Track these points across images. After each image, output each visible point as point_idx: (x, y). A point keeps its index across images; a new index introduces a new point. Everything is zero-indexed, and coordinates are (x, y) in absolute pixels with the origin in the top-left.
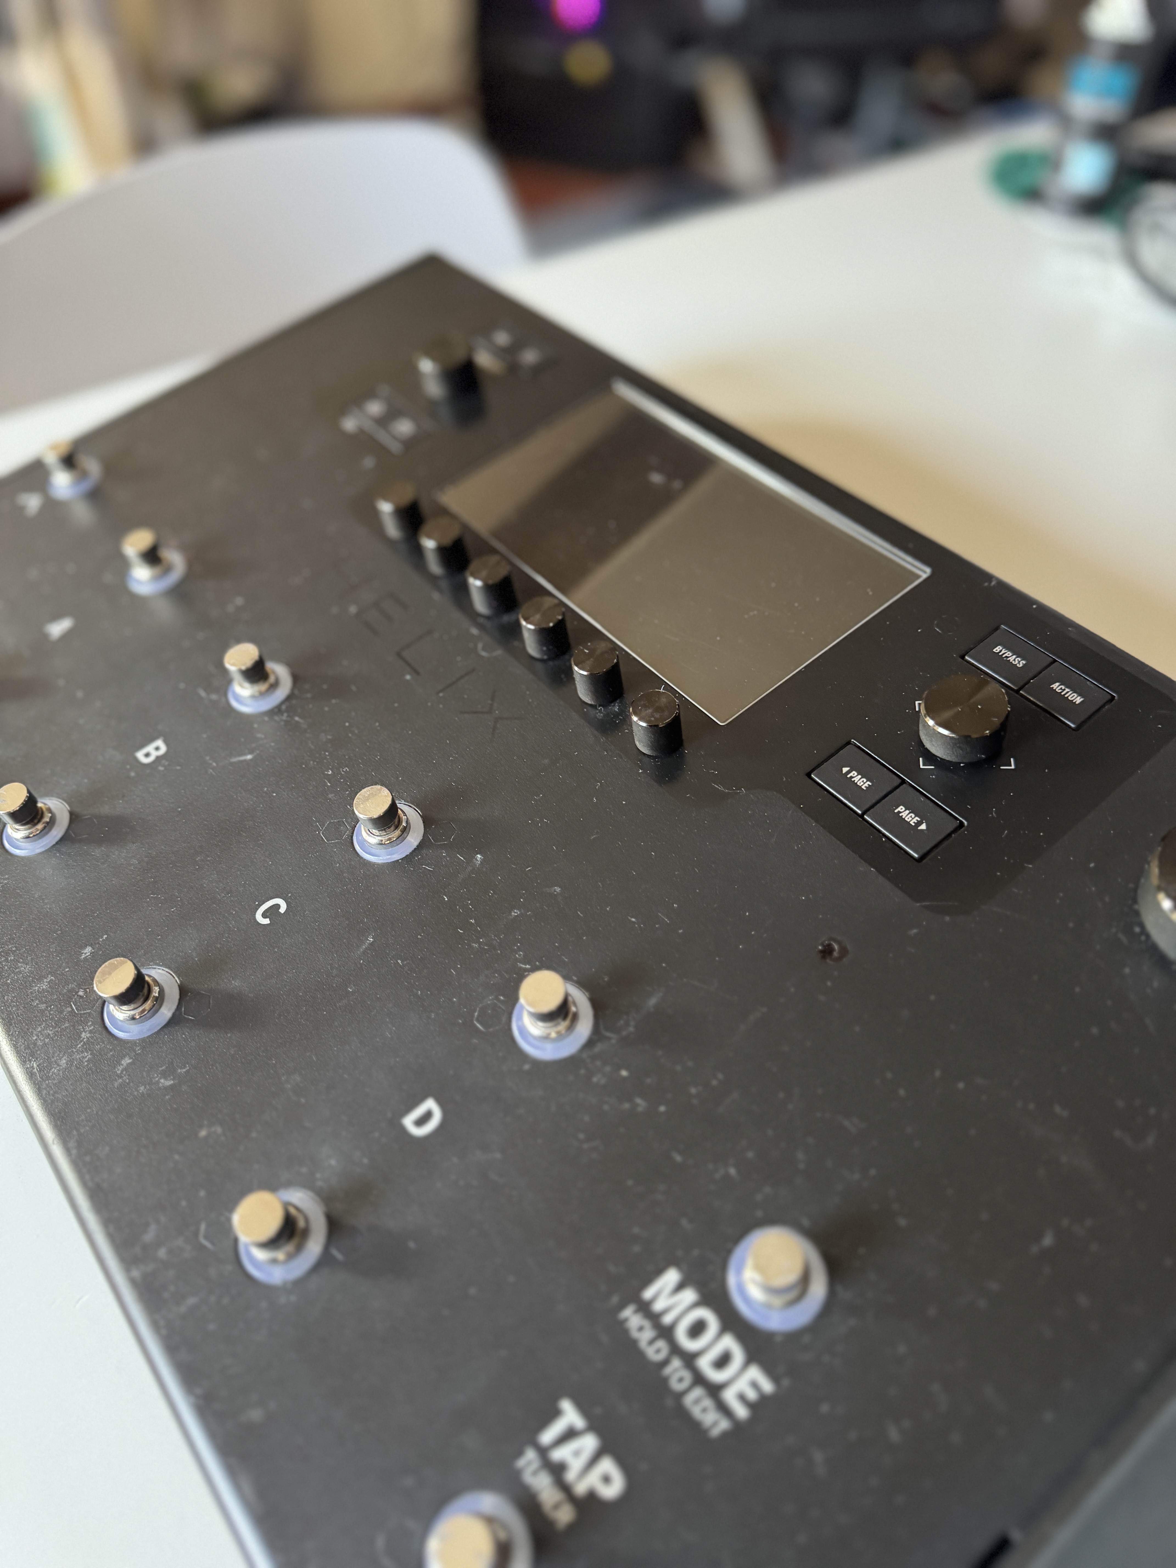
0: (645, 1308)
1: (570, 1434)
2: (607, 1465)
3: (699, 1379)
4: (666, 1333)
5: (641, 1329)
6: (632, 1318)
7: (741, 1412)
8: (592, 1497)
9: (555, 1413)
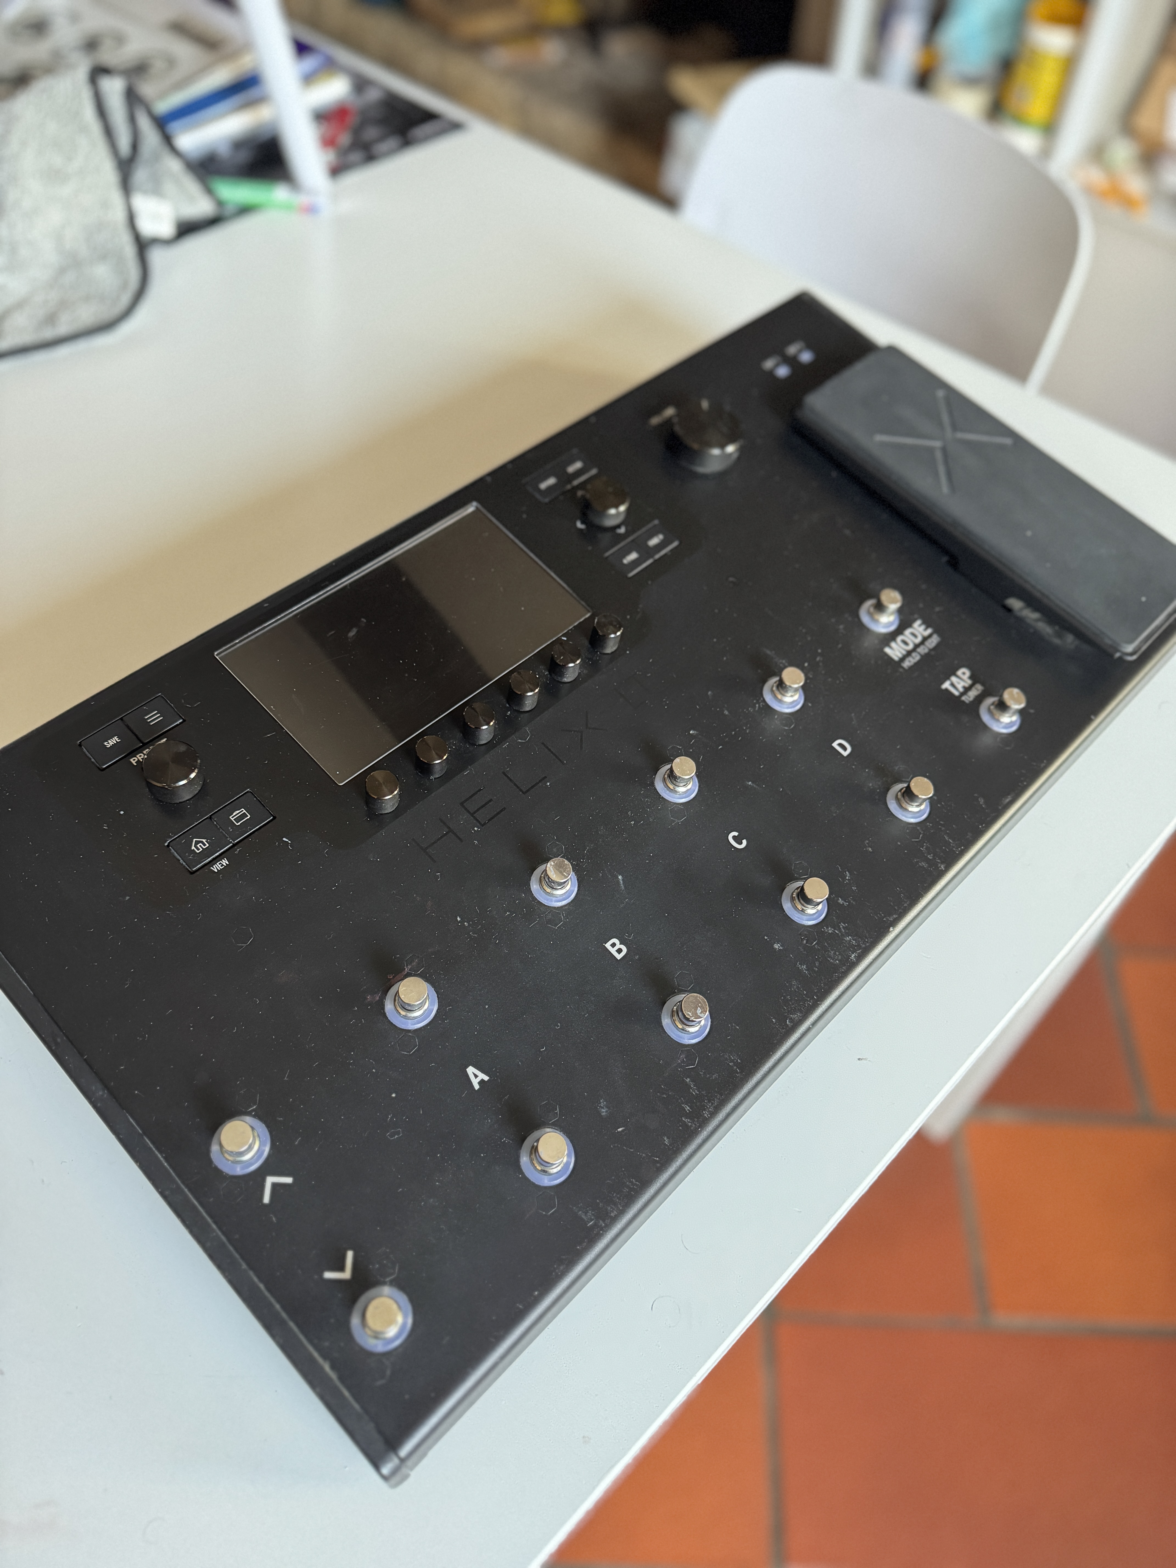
0: (903, 659)
1: (953, 685)
2: (959, 673)
3: (922, 643)
4: (909, 653)
5: (910, 661)
6: (907, 664)
7: (929, 631)
8: (971, 678)
9: (947, 690)
